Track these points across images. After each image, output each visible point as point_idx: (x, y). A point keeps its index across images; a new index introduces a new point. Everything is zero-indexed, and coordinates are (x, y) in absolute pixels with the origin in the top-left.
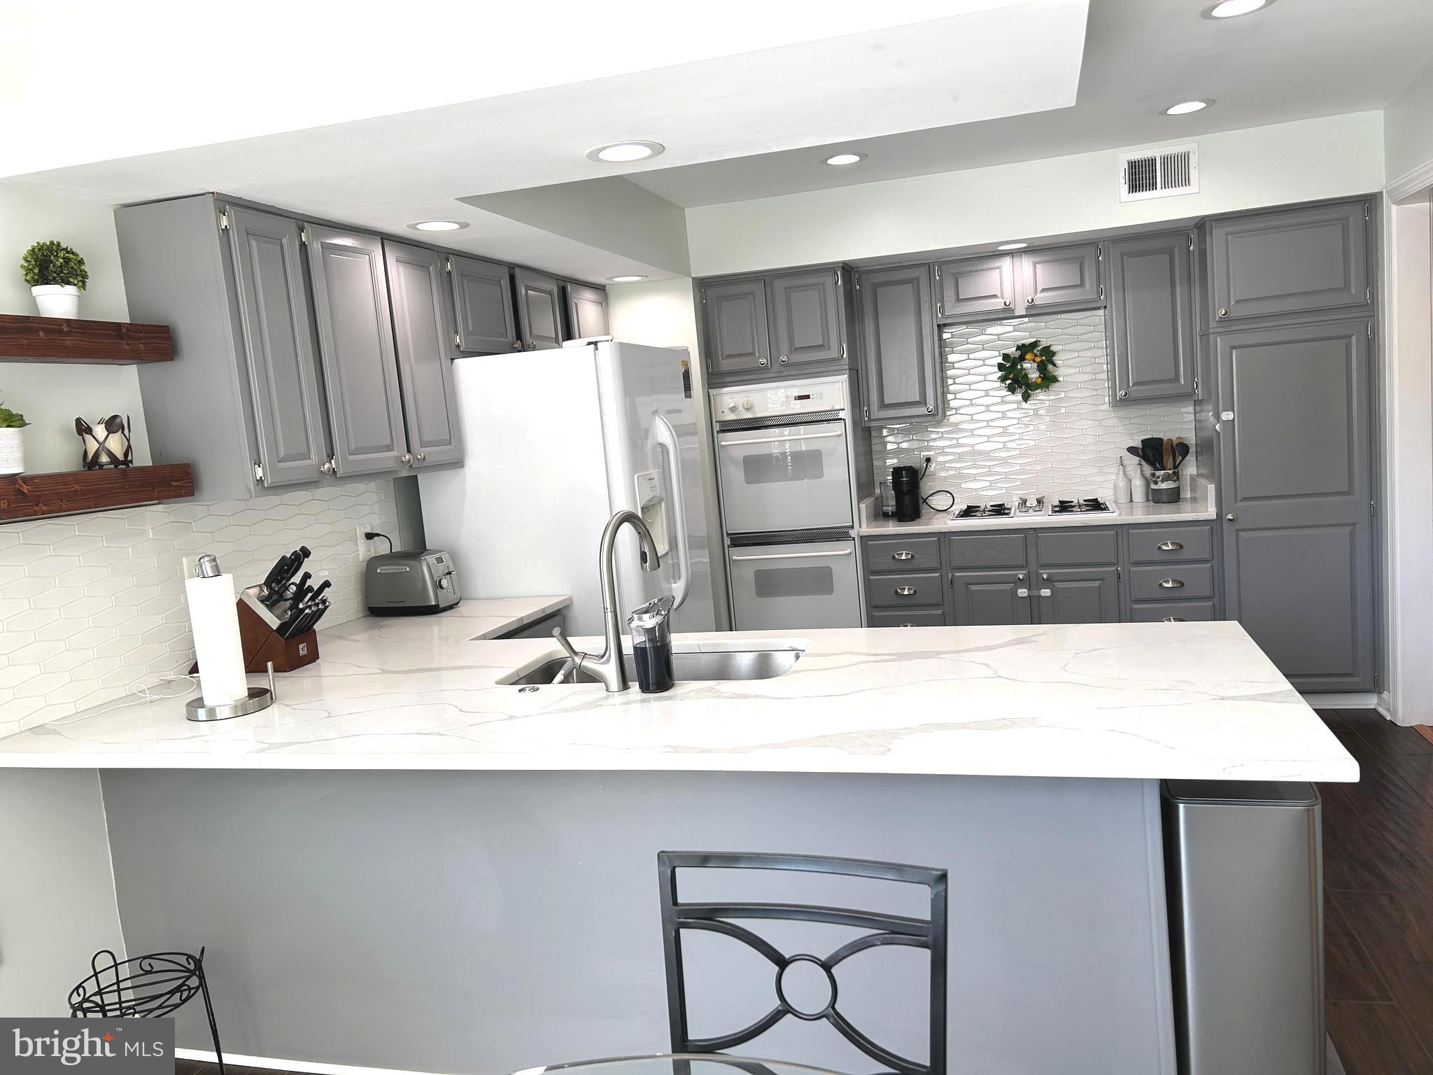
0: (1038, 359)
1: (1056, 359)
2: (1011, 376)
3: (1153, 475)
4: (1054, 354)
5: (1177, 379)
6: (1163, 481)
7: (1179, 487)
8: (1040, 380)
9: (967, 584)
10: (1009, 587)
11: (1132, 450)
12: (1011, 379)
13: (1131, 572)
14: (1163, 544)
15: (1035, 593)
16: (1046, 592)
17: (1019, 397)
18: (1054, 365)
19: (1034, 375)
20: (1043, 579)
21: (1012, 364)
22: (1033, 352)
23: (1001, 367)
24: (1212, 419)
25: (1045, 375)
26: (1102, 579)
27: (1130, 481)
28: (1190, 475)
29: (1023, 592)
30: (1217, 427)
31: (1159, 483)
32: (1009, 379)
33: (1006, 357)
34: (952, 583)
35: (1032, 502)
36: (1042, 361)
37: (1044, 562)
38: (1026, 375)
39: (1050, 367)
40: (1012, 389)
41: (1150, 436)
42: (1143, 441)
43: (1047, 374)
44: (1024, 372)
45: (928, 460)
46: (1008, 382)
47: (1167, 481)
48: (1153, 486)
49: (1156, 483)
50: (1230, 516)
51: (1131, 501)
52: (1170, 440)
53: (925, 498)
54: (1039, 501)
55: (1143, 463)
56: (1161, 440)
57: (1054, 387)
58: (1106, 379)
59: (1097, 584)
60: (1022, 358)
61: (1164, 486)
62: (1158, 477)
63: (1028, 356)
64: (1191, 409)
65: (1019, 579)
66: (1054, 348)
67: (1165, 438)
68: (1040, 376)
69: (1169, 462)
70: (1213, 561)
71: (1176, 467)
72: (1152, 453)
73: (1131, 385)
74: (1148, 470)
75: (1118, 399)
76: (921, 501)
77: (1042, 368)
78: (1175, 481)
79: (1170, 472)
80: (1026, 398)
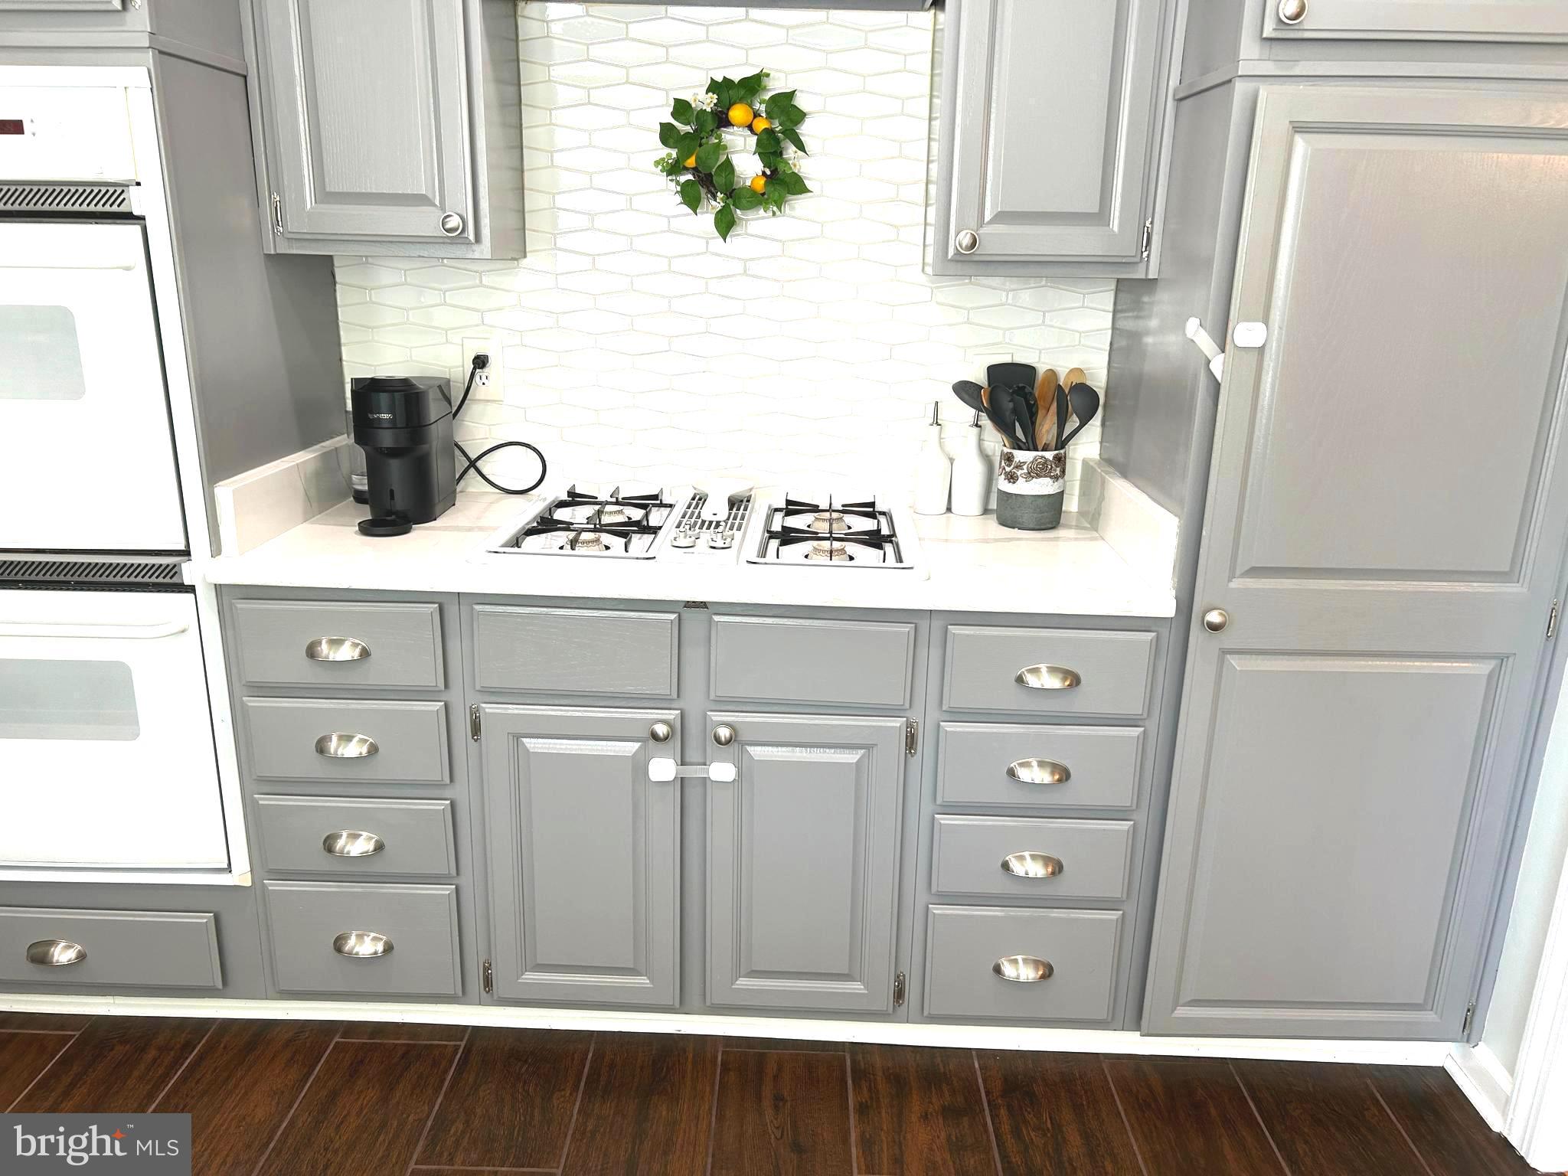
0: (761, 125)
1: (805, 130)
2: (691, 162)
3: (1009, 459)
4: (801, 116)
5: (1101, 216)
6: (1031, 475)
7: (1062, 493)
8: (762, 181)
9: (517, 737)
10: (631, 748)
11: (965, 390)
12: (695, 170)
13: (942, 734)
14: (1031, 671)
15: (693, 772)
16: (722, 771)
17: (706, 219)
18: (801, 147)
19: (748, 166)
20: (718, 740)
21: (695, 131)
22: (751, 106)
23: (667, 134)
24: (1205, 343)
25: (774, 172)
26: (868, 747)
27: (952, 460)
28: (1085, 463)
29: (663, 768)
30: (1217, 368)
31: (1021, 480)
32: (686, 169)
33: (681, 108)
34: (476, 729)
35: (716, 508)
36: (770, 132)
37: (722, 690)
38: (728, 166)
39: (790, 151)
40: (691, 198)
41: (1007, 359)
42: (993, 371)
43: (781, 167)
44: (723, 158)
45: (480, 362)
46: (684, 178)
47: (1038, 476)
48: (1004, 485)
49: (1012, 478)
50: (1214, 617)
51: (949, 509)
52: (1052, 374)
53: (473, 456)
54: (734, 503)
55: (985, 421)
56: (1029, 371)
57: (798, 205)
58: (921, 200)
59: (851, 757)
60: (722, 119)
61: (1025, 487)
62: (1019, 466)
63: (738, 113)
64: (1105, 299)
65: (654, 736)
66: (801, 102)
67: (1042, 369)
68: (764, 173)
69: (1047, 428)
70: (1147, 723)
71: (1061, 443)
72: (1011, 405)
73: (987, 219)
74: (995, 441)
75: (951, 252)
76: (461, 463)
77: (770, 148)
78: (1056, 478)
79: (1049, 455)
80: (725, 224)
